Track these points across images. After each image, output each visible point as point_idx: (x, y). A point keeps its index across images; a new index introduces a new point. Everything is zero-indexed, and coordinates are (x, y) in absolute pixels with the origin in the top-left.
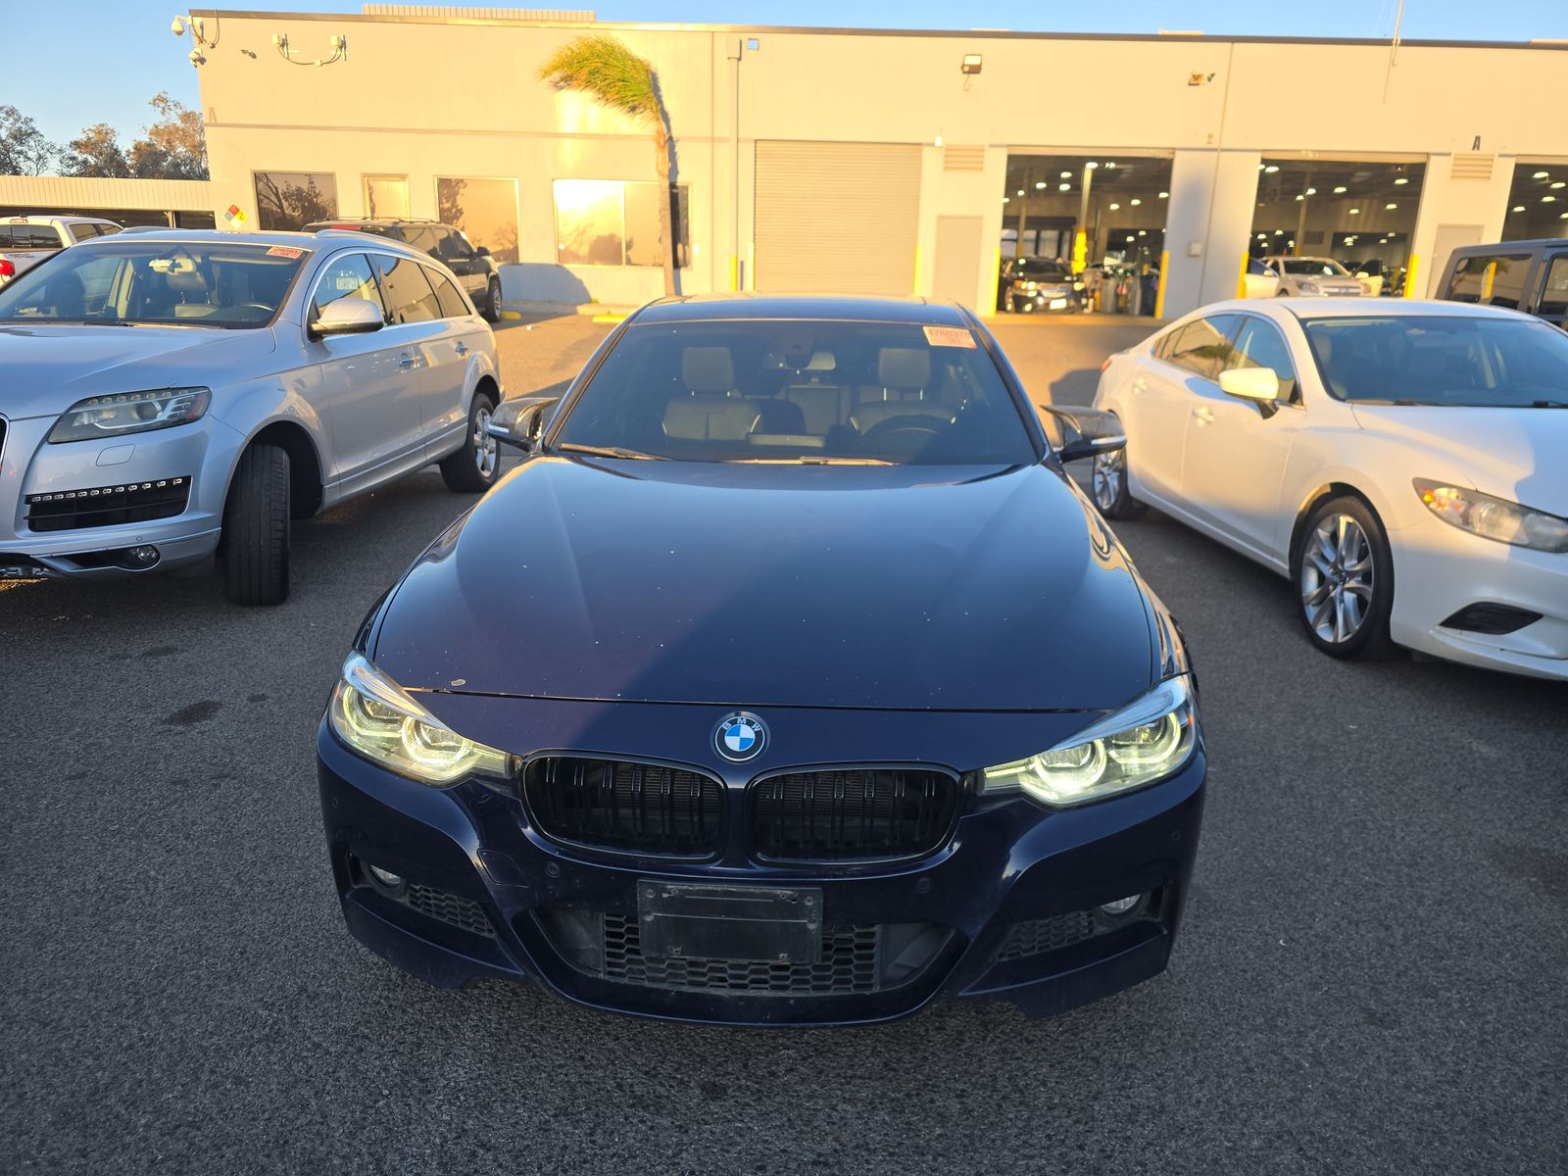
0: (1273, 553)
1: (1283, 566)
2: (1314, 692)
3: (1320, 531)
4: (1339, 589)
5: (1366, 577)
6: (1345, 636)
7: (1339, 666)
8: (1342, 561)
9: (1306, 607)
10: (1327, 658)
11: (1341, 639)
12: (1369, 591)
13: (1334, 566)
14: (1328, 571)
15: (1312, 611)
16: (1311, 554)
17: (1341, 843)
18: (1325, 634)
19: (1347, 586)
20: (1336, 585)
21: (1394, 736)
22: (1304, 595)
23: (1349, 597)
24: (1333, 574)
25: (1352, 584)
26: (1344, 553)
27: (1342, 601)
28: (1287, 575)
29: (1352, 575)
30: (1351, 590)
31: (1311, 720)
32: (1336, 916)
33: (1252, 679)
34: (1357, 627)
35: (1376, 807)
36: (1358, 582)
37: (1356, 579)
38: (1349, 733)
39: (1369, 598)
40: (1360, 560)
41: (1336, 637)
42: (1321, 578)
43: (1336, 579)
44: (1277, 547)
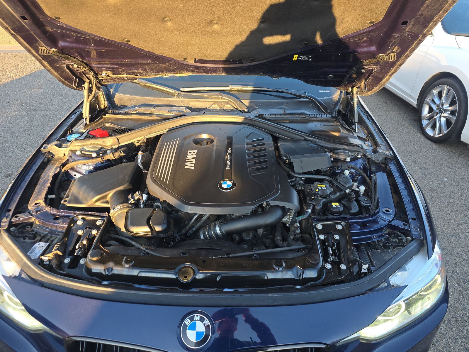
0: (410, 96)
1: (414, 103)
2: (427, 160)
3: (434, 91)
4: (439, 115)
5: (452, 113)
6: (438, 134)
7: (434, 146)
8: (443, 105)
9: (422, 120)
10: (429, 142)
11: (437, 136)
12: (454, 119)
13: (438, 106)
14: (434, 107)
15: (425, 122)
16: (428, 99)
17: (452, 247)
18: (429, 131)
19: (443, 115)
20: (437, 113)
21: (461, 184)
22: (422, 115)
23: (443, 120)
24: (437, 109)
25: (446, 114)
26: (444, 102)
27: (440, 121)
28: (416, 106)
29: (446, 111)
30: (444, 117)
31: (428, 176)
32: (457, 293)
33: (403, 154)
34: (445, 132)
35: (461, 224)
36: (448, 114)
37: (447, 113)
38: (443, 183)
39: (453, 122)
40: (450, 106)
41: (435, 134)
42: (431, 110)
43: (438, 111)
44: (412, 95)
